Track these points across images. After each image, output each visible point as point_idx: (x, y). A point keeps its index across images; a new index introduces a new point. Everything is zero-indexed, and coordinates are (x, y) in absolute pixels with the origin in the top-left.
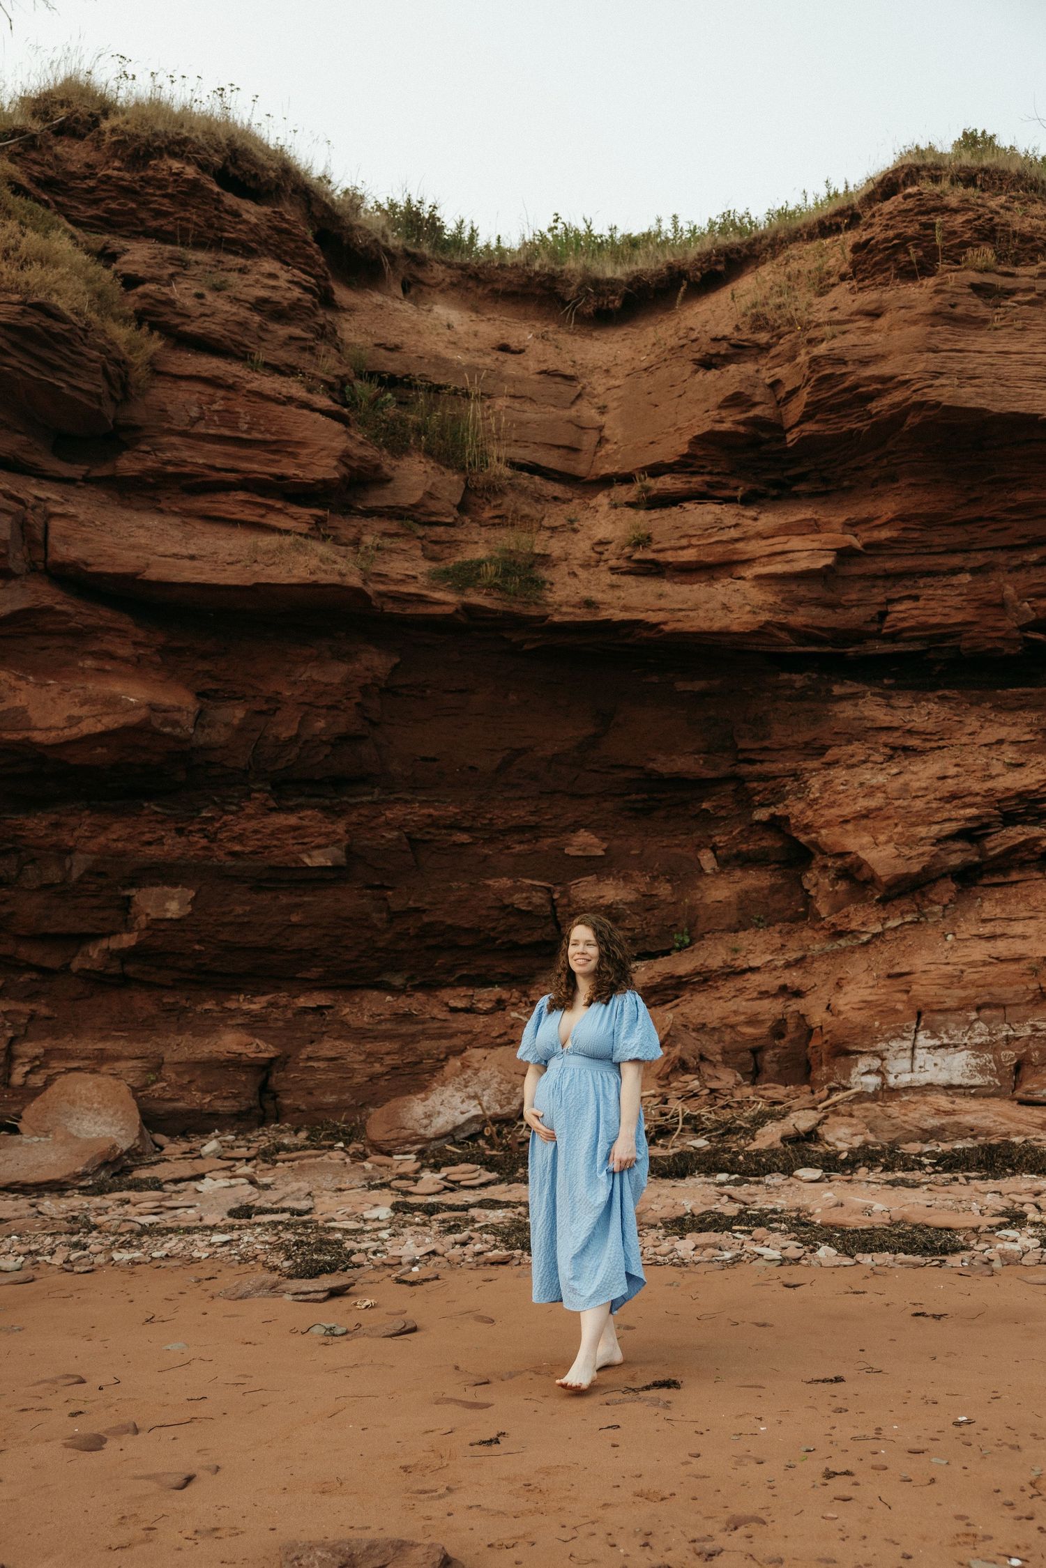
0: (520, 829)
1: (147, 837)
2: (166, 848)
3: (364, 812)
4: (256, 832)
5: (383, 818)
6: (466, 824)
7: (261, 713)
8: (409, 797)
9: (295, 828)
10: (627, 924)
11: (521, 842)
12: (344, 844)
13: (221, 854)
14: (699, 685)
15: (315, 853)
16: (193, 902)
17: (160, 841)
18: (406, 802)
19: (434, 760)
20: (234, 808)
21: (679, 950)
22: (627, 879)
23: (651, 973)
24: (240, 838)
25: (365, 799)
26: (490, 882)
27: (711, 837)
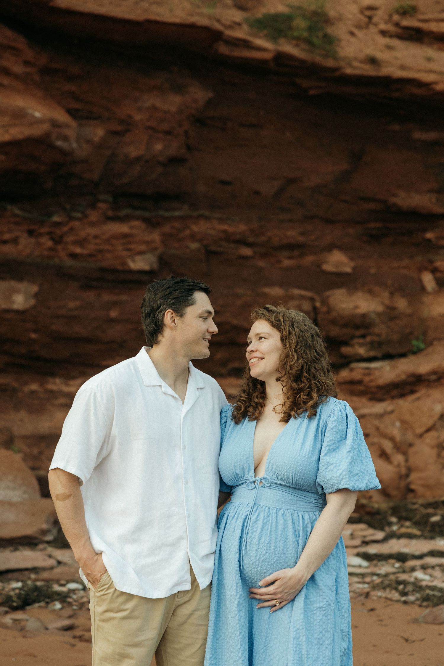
0: (291, 247)
1: (7, 236)
2: (20, 247)
3: (177, 225)
4: (96, 237)
5: (188, 232)
6: (251, 240)
7: (115, 133)
8: (207, 213)
9: (125, 236)
10: (376, 330)
11: (289, 258)
12: (159, 251)
13: (63, 254)
14: (432, 136)
15: (138, 258)
16: (36, 296)
17: (15, 241)
18: (206, 218)
19: (228, 183)
20: (78, 215)
21: (414, 353)
22: (371, 292)
23: (397, 371)
24: (81, 243)
25: (177, 213)
26: (267, 290)
27: (431, 262)
